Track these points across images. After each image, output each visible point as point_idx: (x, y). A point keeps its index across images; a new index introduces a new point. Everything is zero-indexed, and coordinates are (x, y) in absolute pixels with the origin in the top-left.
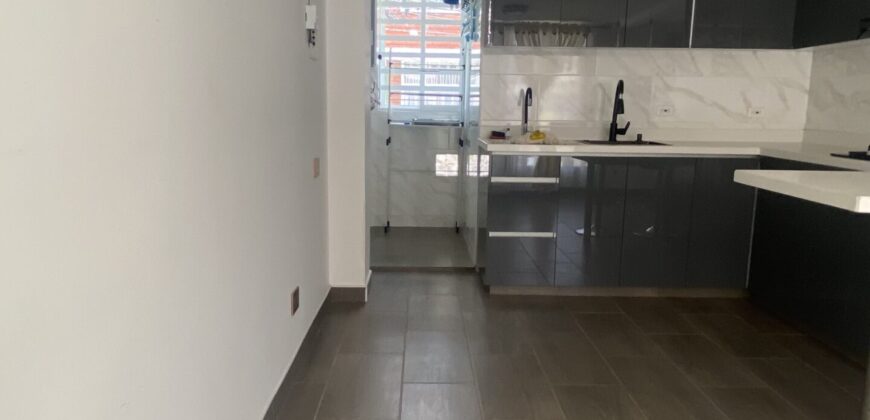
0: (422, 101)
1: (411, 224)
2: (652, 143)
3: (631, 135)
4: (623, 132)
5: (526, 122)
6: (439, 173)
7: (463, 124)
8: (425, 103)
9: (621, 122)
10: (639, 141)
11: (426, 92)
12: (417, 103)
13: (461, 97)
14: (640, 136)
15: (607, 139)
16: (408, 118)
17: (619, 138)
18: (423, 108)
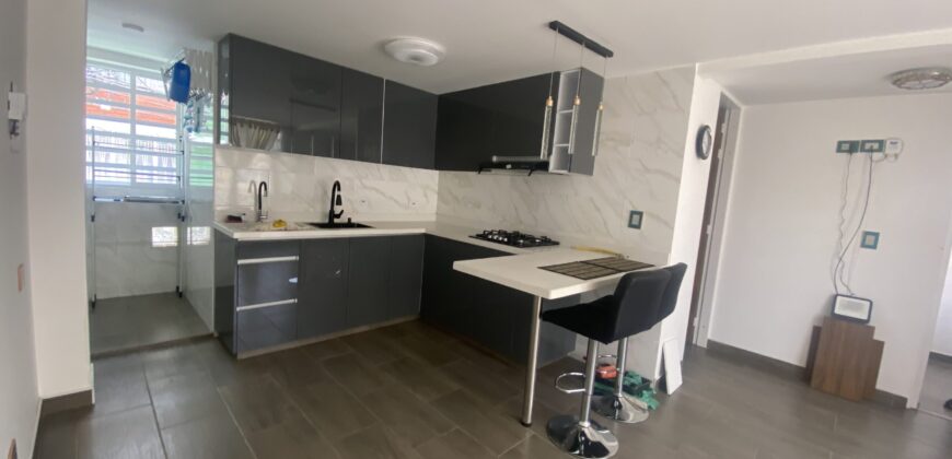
0: (133, 179)
1: (121, 293)
2: (360, 226)
3: (343, 219)
4: (338, 216)
5: (260, 207)
6: (155, 245)
7: (183, 202)
8: (138, 181)
9: (337, 209)
10: (350, 225)
11: (138, 171)
12: (129, 180)
13: (179, 177)
14: (349, 219)
15: (327, 221)
16: (118, 194)
17: (336, 220)
18: (134, 184)
